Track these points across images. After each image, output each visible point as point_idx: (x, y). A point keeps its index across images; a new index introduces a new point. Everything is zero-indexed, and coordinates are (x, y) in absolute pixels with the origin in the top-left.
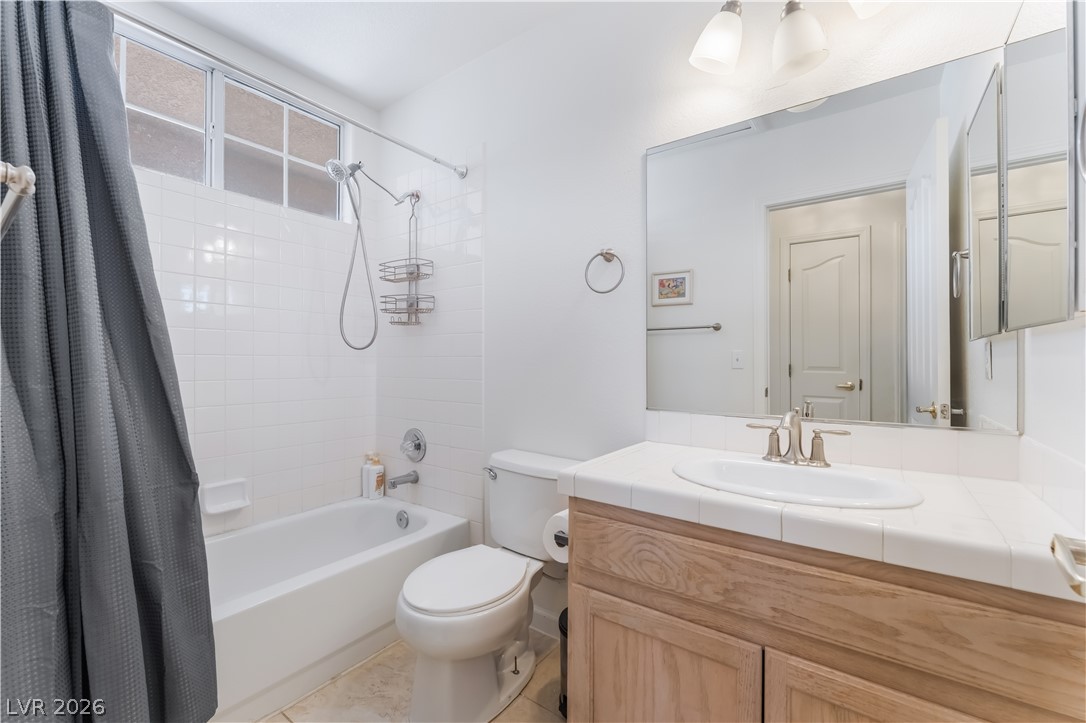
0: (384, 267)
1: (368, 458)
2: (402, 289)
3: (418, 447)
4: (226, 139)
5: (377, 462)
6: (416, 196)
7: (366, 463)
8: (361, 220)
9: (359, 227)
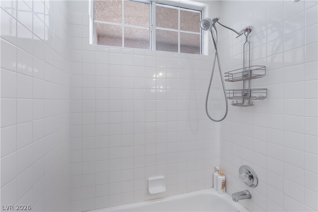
0: (228, 74)
1: (216, 170)
2: (239, 85)
3: (251, 177)
4: (156, 30)
5: (222, 174)
6: (249, 30)
7: (215, 172)
8: (218, 49)
9: (216, 53)
